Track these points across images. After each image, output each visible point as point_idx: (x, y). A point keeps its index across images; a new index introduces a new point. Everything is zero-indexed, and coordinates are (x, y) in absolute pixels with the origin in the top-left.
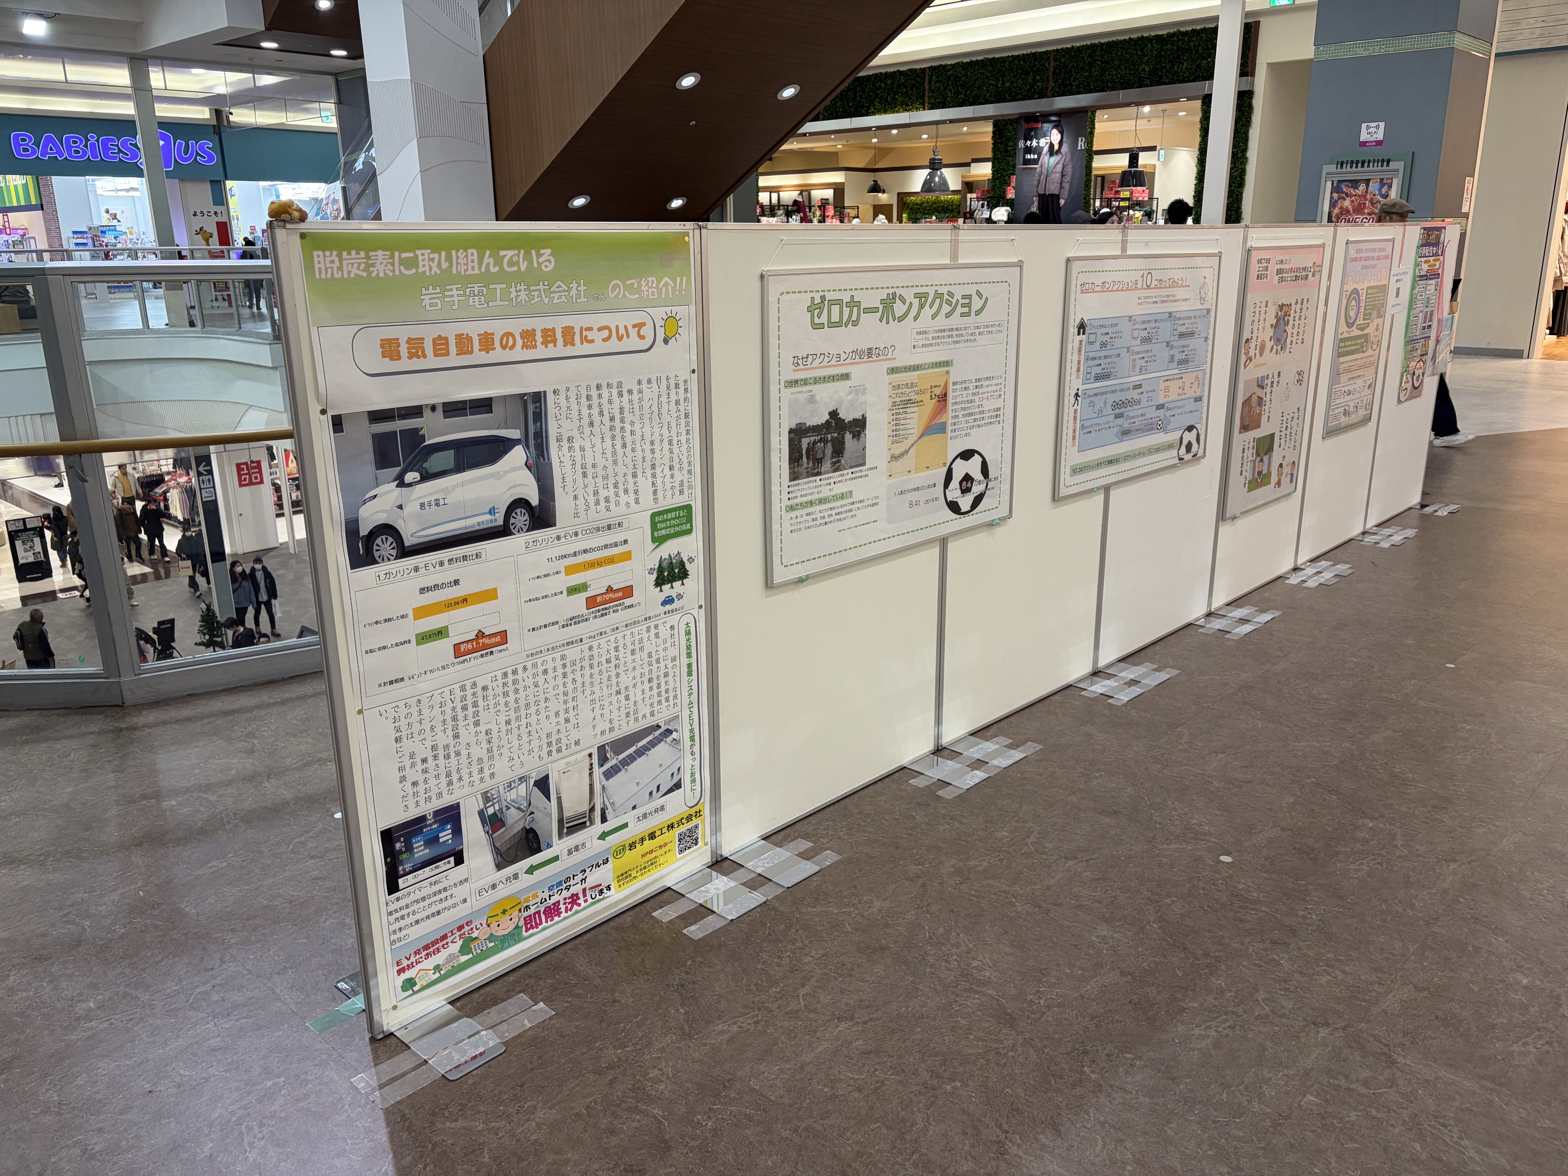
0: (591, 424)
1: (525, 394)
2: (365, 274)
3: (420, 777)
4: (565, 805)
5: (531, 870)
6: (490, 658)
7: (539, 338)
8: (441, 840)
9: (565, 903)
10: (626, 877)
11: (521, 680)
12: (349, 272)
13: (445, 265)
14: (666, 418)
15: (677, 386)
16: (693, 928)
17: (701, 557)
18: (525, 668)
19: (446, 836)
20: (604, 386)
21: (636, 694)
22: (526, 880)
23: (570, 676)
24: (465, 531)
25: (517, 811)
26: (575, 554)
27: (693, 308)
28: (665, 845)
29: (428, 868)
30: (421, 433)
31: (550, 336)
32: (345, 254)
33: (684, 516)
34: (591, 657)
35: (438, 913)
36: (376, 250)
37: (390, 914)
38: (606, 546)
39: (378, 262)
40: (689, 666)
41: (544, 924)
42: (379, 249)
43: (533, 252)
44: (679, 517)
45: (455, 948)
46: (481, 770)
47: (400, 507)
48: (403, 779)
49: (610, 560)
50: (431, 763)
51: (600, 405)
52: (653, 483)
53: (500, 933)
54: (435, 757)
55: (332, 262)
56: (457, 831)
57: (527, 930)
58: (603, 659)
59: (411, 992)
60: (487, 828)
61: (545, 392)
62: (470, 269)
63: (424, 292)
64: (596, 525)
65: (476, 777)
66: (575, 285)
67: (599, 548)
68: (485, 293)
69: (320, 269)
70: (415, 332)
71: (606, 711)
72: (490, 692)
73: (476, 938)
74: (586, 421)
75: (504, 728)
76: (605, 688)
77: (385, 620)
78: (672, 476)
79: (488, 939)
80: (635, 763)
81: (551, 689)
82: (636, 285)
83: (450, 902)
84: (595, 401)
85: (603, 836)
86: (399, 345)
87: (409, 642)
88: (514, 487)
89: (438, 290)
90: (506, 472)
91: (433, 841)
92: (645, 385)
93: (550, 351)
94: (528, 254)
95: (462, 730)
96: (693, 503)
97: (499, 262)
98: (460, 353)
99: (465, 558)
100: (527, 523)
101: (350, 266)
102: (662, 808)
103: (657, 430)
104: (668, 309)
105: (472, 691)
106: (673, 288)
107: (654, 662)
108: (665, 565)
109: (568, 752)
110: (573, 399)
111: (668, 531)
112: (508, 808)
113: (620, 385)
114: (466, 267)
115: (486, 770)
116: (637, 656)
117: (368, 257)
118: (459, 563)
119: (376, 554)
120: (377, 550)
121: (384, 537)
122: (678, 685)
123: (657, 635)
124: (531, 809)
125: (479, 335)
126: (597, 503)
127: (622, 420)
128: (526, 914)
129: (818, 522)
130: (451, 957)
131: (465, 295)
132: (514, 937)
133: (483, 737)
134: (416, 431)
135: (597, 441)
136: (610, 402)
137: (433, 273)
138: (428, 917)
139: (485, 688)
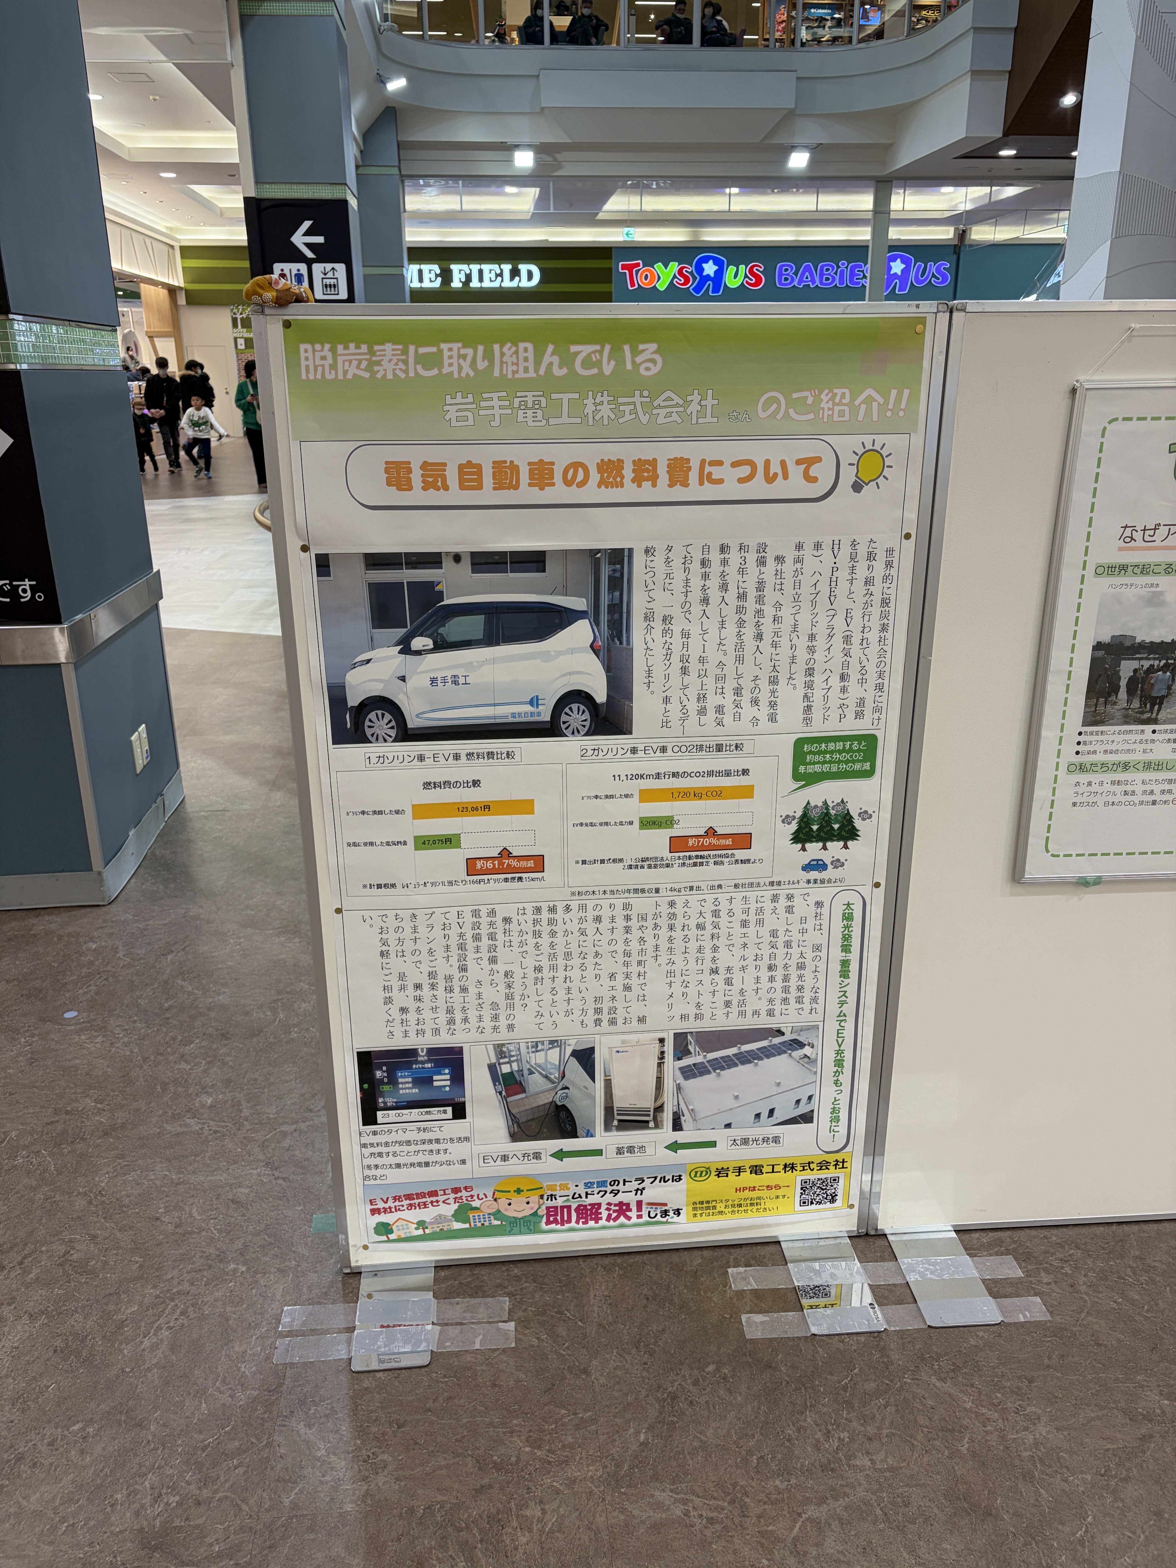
0: (705, 601)
1: (599, 551)
2: (367, 375)
3: (412, 1005)
4: (616, 1092)
5: (560, 1155)
6: (517, 884)
7: (628, 472)
8: (435, 1084)
9: (608, 1209)
10: (708, 1208)
11: (560, 922)
12: (345, 372)
13: (482, 365)
14: (842, 603)
15: (871, 556)
16: (758, 1318)
17: (886, 815)
18: (568, 909)
19: (442, 1080)
20: (735, 549)
21: (744, 981)
22: (551, 1165)
23: (636, 934)
24: (492, 721)
25: (544, 1080)
26: (658, 776)
27: (917, 440)
28: (778, 1187)
29: (417, 1111)
30: (437, 588)
31: (648, 471)
32: (340, 348)
33: (859, 750)
34: (673, 916)
35: (427, 1164)
36: (383, 344)
37: (364, 1146)
38: (711, 773)
39: (386, 359)
40: (845, 963)
41: (573, 1224)
42: (388, 341)
43: (627, 348)
44: (851, 750)
45: (449, 1209)
46: (496, 1018)
47: (403, 679)
48: (388, 1001)
49: (717, 794)
50: (426, 992)
51: (723, 575)
52: (806, 696)
53: (510, 1213)
54: (433, 986)
55: (323, 358)
56: (458, 1078)
57: (548, 1223)
58: (692, 923)
59: (384, 1238)
60: (499, 1088)
61: (631, 550)
62: (521, 370)
63: (449, 400)
64: (698, 741)
65: (487, 1023)
66: (696, 397)
67: (698, 774)
68: (544, 404)
69: (307, 367)
70: (434, 454)
71: (692, 990)
72: (514, 926)
73: (476, 1209)
74: (696, 595)
75: (531, 974)
76: (692, 962)
77: (375, 812)
78: (844, 690)
79: (494, 1214)
80: (734, 1069)
81: (604, 943)
82: (810, 401)
83: (442, 1157)
84: (715, 568)
85: (674, 1147)
86: (410, 471)
87: (405, 843)
88: (570, 674)
89: (470, 399)
90: (560, 653)
91: (425, 1081)
92: (808, 552)
93: (646, 492)
94: (616, 352)
95: (471, 964)
96: (879, 734)
97: (567, 361)
98: (499, 486)
99: (491, 755)
100: (587, 724)
101: (347, 363)
102: (776, 1140)
103: (823, 620)
104: (868, 440)
105: (489, 919)
106: (883, 408)
107: (780, 945)
108: (814, 814)
109: (626, 1028)
110: (677, 563)
111: (826, 768)
112: (531, 1073)
113: (762, 548)
114: (515, 368)
115: (502, 1018)
116: (751, 930)
117: (371, 352)
118: (481, 760)
119: (368, 732)
120: (370, 727)
121: (379, 712)
122: (821, 984)
123: (789, 910)
124: (565, 1082)
125: (530, 464)
126: (702, 712)
127: (760, 600)
128: (550, 1203)
129: (1136, 799)
130: (440, 1218)
131: (511, 406)
132: (528, 1224)
133: (500, 978)
134: (431, 585)
135: (712, 626)
136: (742, 571)
137: (463, 375)
138: (412, 1165)
139: (507, 920)
